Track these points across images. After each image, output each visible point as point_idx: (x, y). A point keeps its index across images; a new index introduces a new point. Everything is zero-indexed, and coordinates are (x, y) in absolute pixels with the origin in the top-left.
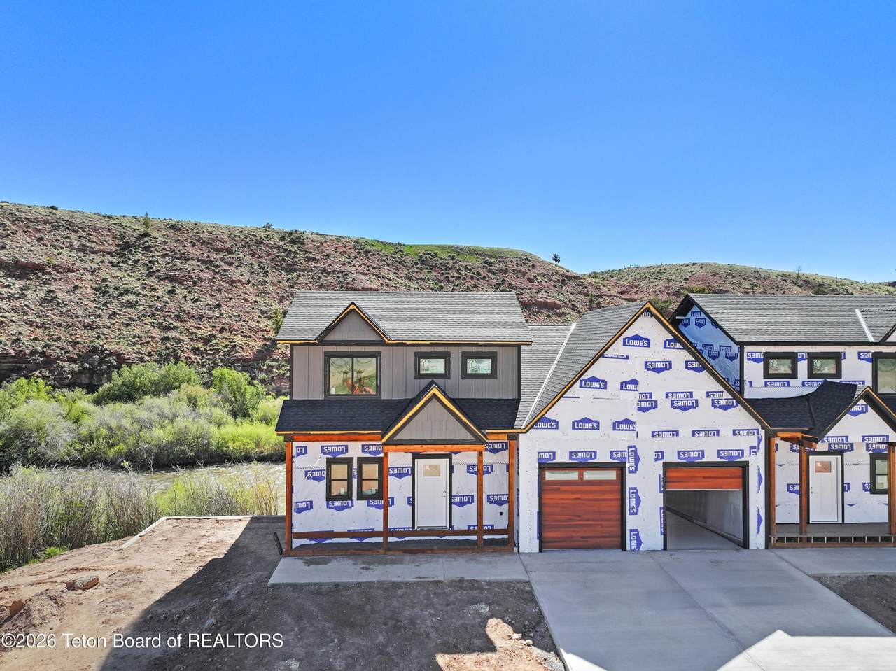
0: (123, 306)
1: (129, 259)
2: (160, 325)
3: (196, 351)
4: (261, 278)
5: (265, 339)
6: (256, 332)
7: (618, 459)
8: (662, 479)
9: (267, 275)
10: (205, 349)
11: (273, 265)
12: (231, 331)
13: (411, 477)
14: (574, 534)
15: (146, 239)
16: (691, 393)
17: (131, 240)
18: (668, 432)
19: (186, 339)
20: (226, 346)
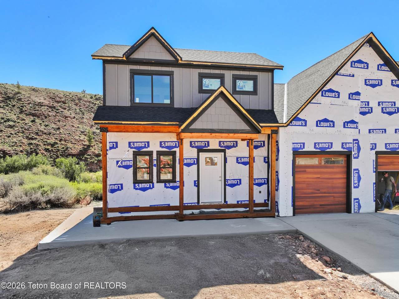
0: (6, 127)
1: (10, 104)
2: (27, 137)
3: (47, 150)
4: (81, 116)
5: (83, 145)
6: (78, 141)
7: (347, 148)
8: (375, 163)
9: (84, 115)
10: (52, 150)
11: (87, 110)
12: (65, 141)
13: (196, 165)
14: (315, 203)
15: (18, 95)
16: (395, 103)
17: (11, 95)
18: (379, 129)
19: (42, 144)
20: (63, 148)
